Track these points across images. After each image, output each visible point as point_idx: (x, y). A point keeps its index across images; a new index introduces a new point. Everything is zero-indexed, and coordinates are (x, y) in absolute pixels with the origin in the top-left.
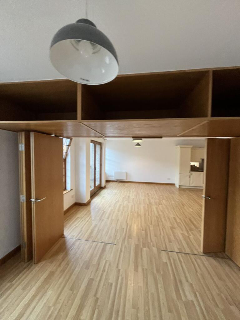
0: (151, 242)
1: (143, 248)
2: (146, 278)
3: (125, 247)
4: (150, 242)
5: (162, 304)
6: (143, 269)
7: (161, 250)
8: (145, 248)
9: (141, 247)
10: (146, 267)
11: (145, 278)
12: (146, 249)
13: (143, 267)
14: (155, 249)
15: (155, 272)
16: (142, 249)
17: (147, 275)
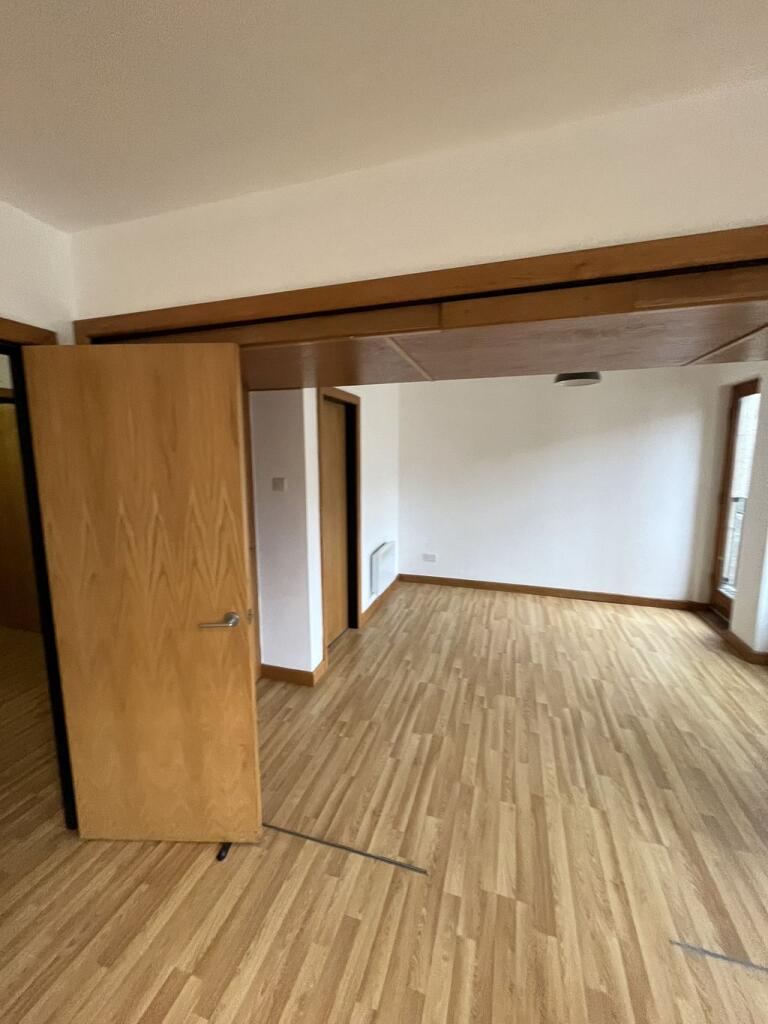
0: (459, 941)
1: (513, 896)
2: (507, 778)
3: (607, 913)
4: (471, 944)
5: (479, 733)
6: (514, 799)
7: (425, 872)
8: (499, 897)
9: (520, 906)
10: (506, 805)
11: (510, 777)
12: (498, 892)
13: (514, 806)
14: (454, 884)
15: (477, 791)
16: (519, 890)
17: (503, 785)
